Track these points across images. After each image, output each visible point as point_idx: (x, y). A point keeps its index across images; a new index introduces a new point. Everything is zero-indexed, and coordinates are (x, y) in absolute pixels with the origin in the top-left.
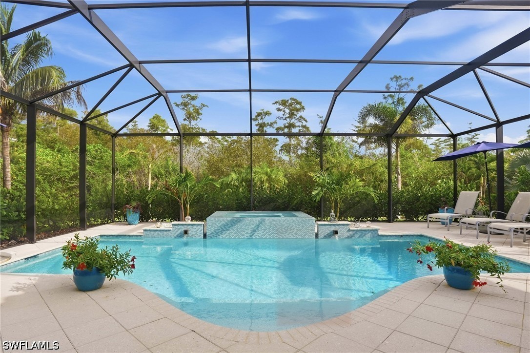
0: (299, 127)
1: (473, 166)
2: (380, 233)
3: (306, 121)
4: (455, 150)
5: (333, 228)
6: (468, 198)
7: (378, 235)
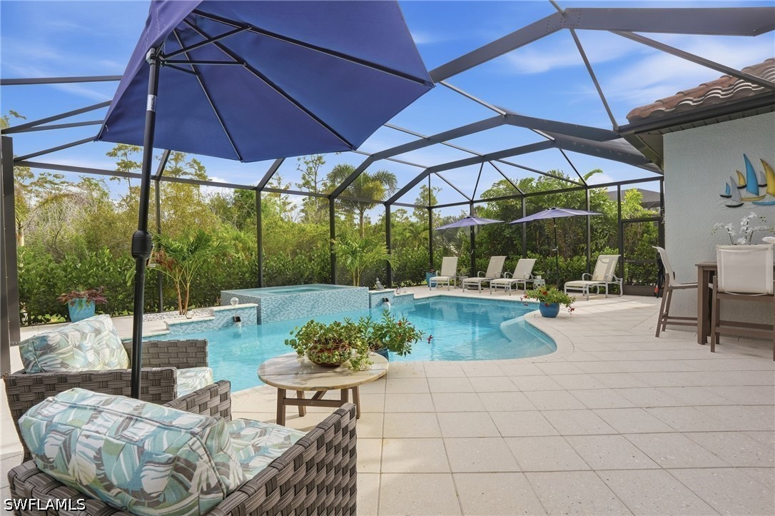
2: (416, 297)
5: (383, 297)
6: (449, 265)
7: (414, 299)
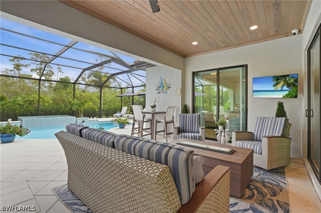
0: (48, 71)
1: (127, 98)
3: (52, 68)
4: (121, 94)
5: (83, 120)
6: (125, 109)
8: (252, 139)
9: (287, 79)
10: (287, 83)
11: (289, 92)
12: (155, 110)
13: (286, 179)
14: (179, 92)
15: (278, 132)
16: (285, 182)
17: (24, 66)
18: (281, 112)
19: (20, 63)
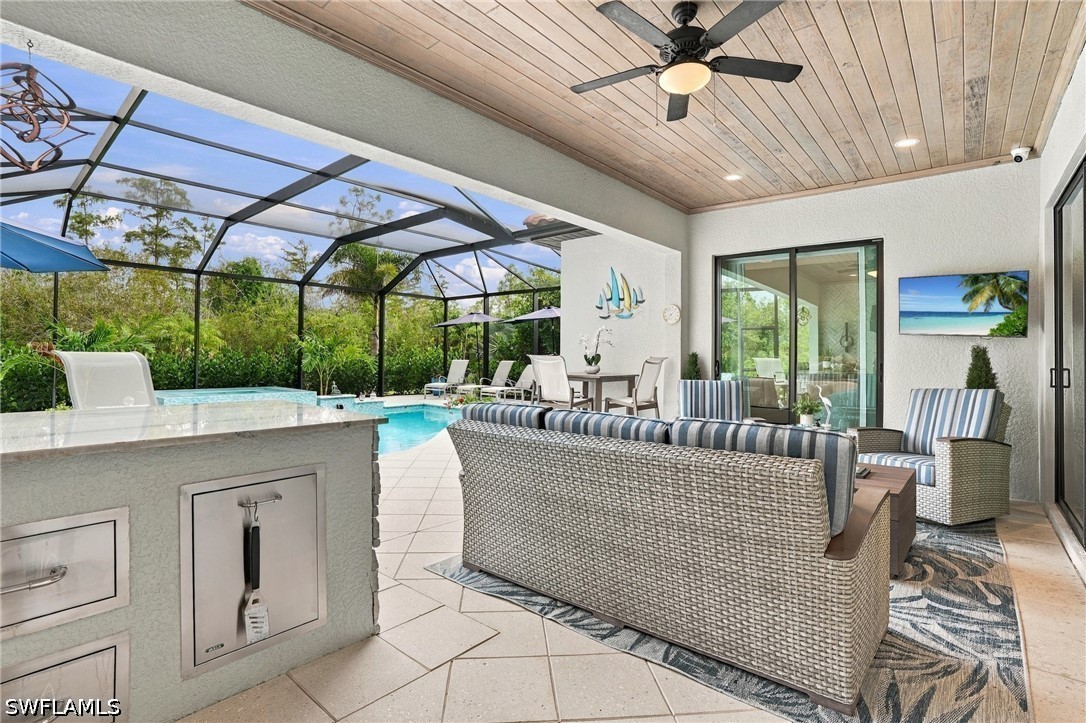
0: (180, 238)
8: (902, 449)
9: (1001, 282)
10: (1001, 291)
11: (1007, 319)
12: (598, 371)
13: (1001, 545)
14: (676, 314)
15: (976, 428)
16: (997, 550)
17: (103, 222)
18: (981, 375)
19: (89, 211)
